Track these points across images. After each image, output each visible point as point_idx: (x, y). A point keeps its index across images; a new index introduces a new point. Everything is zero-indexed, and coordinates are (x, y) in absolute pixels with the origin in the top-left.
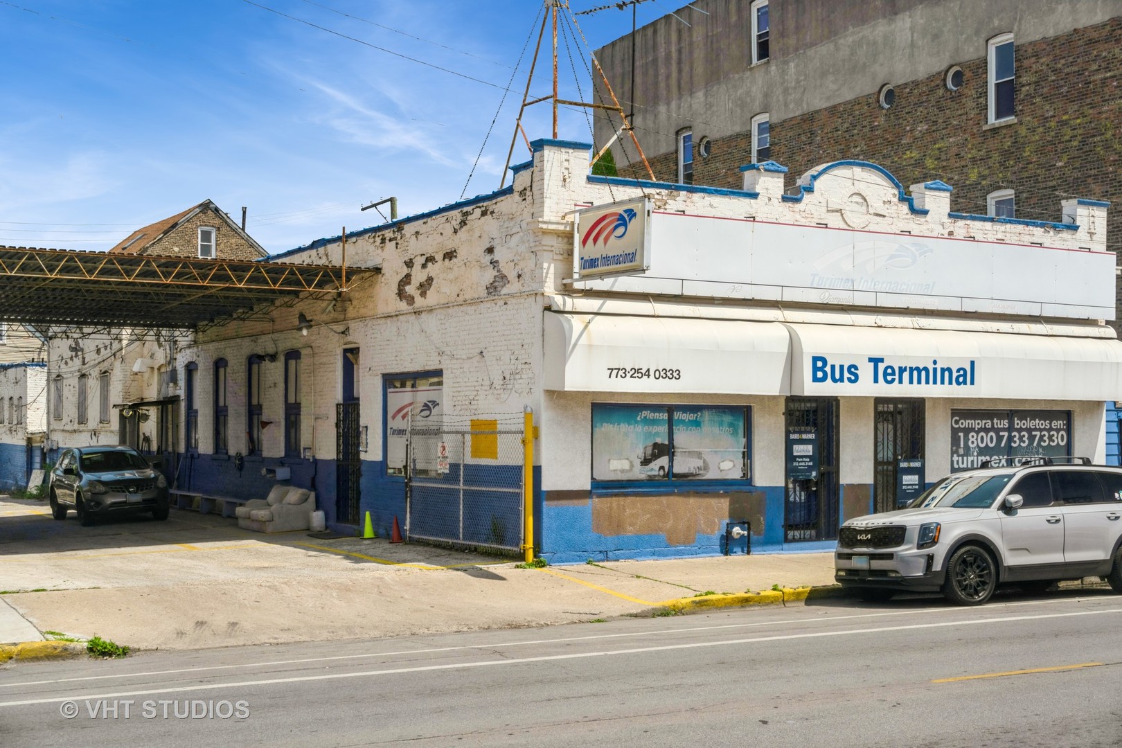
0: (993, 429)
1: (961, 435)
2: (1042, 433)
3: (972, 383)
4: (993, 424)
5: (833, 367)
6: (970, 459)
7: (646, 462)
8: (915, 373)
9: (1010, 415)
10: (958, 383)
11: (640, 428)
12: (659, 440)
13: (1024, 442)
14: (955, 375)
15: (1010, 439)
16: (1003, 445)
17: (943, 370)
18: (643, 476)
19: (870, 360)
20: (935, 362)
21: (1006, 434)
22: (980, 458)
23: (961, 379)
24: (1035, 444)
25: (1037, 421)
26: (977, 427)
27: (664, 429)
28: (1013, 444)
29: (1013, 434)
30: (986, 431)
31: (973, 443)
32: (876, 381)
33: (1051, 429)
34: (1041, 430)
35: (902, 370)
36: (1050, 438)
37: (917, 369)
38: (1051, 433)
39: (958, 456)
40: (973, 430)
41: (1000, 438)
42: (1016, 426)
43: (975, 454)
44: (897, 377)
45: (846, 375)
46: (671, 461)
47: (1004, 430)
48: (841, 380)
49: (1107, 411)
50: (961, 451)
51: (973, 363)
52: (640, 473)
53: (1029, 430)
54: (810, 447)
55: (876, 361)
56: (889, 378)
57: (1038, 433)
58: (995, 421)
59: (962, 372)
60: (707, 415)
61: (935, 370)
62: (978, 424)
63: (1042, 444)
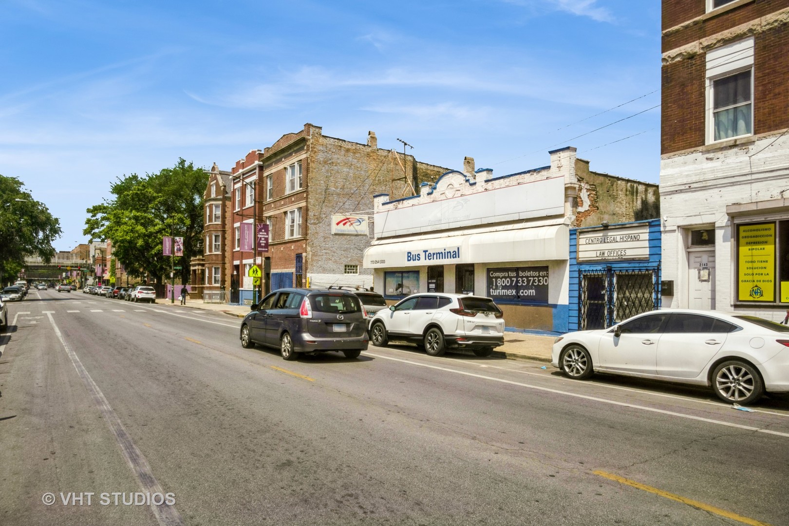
0: (508, 277)
1: (494, 280)
2: (534, 279)
3: (459, 257)
4: (508, 274)
5: (413, 255)
6: (498, 291)
7: (397, 290)
8: (438, 255)
9: (517, 270)
10: (453, 258)
11: (395, 279)
12: (399, 283)
13: (524, 283)
14: (452, 254)
15: (517, 282)
16: (513, 284)
17: (448, 253)
18: (396, 294)
19: (424, 251)
20: (445, 250)
21: (515, 279)
22: (502, 291)
23: (454, 256)
24: (530, 284)
25: (531, 272)
26: (501, 276)
27: (400, 279)
28: (519, 284)
29: (519, 279)
30: (506, 278)
31: (499, 283)
32: (426, 259)
33: (539, 276)
34: (533, 277)
35: (434, 254)
36: (539, 281)
37: (439, 253)
38: (540, 278)
39: (493, 289)
40: (499, 277)
41: (512, 281)
42: (520, 275)
43: (500, 289)
44: (432, 257)
45: (417, 258)
46: (402, 289)
47: (514, 277)
48: (415, 260)
49: (570, 265)
50: (494, 287)
51: (458, 248)
52: (395, 293)
53: (527, 277)
54: (434, 285)
55: (425, 251)
56: (430, 258)
57: (532, 279)
58: (510, 273)
59: (454, 253)
60: (410, 274)
61: (445, 253)
62: (501, 274)
63: (534, 284)
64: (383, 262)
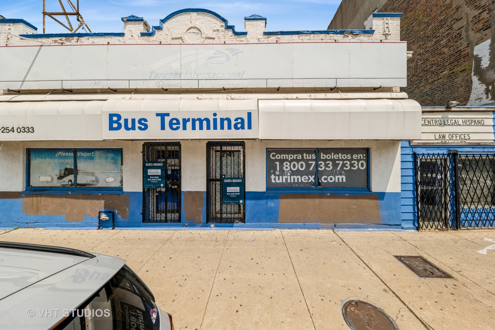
0: (303, 159)
1: (278, 163)
2: (345, 162)
3: (250, 127)
4: (303, 157)
5: (126, 121)
6: (284, 177)
7: (60, 178)
8: (197, 123)
9: (317, 151)
10: (236, 128)
11: (56, 161)
12: (68, 167)
13: (329, 167)
14: (233, 123)
15: (317, 166)
16: (311, 169)
17: (222, 120)
18: (59, 185)
19: (158, 115)
20: (215, 115)
21: (314, 163)
22: (292, 177)
23: (239, 126)
24: (338, 169)
25: (340, 155)
26: (290, 158)
27: (71, 161)
28: (319, 169)
29: (319, 163)
30: (298, 161)
31: (287, 168)
32: (163, 128)
33: (352, 159)
34: (343, 160)
35: (185, 121)
36: (352, 165)
37: (199, 119)
38: (352, 162)
39: (275, 175)
40: (287, 160)
41: (308, 166)
42: (322, 158)
43: (289, 174)
44: (181, 126)
45: (137, 125)
46: (76, 177)
47: (312, 160)
48: (133, 128)
49: (401, 147)
50: (277, 173)
51: (249, 114)
52: (57, 183)
53: (333, 161)
55: (163, 116)
56: (175, 126)
57: (341, 162)
58: (305, 155)
59: (239, 121)
60: (97, 153)
61: (215, 120)
62: (290, 157)
63: (345, 168)
64: (31, 130)
